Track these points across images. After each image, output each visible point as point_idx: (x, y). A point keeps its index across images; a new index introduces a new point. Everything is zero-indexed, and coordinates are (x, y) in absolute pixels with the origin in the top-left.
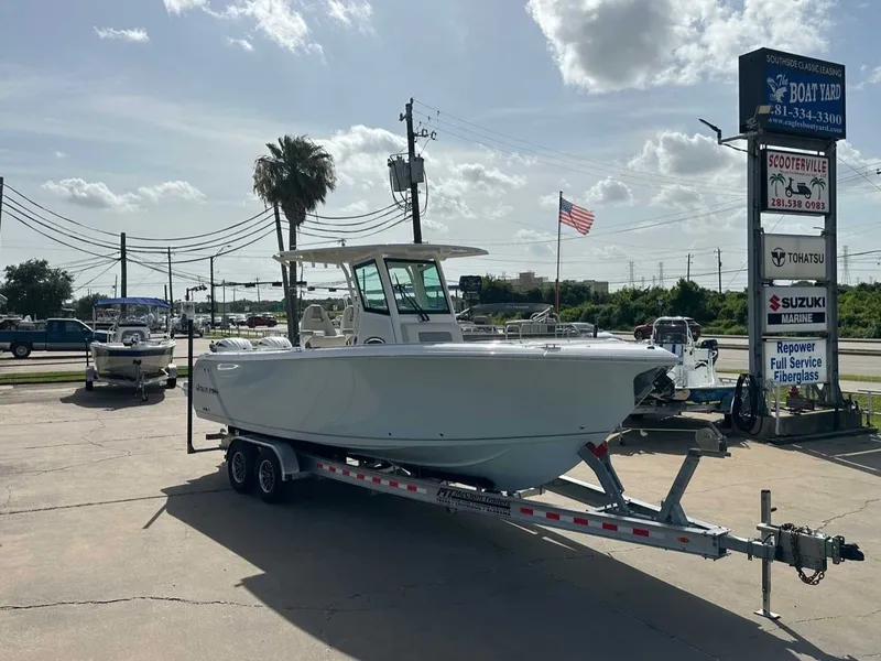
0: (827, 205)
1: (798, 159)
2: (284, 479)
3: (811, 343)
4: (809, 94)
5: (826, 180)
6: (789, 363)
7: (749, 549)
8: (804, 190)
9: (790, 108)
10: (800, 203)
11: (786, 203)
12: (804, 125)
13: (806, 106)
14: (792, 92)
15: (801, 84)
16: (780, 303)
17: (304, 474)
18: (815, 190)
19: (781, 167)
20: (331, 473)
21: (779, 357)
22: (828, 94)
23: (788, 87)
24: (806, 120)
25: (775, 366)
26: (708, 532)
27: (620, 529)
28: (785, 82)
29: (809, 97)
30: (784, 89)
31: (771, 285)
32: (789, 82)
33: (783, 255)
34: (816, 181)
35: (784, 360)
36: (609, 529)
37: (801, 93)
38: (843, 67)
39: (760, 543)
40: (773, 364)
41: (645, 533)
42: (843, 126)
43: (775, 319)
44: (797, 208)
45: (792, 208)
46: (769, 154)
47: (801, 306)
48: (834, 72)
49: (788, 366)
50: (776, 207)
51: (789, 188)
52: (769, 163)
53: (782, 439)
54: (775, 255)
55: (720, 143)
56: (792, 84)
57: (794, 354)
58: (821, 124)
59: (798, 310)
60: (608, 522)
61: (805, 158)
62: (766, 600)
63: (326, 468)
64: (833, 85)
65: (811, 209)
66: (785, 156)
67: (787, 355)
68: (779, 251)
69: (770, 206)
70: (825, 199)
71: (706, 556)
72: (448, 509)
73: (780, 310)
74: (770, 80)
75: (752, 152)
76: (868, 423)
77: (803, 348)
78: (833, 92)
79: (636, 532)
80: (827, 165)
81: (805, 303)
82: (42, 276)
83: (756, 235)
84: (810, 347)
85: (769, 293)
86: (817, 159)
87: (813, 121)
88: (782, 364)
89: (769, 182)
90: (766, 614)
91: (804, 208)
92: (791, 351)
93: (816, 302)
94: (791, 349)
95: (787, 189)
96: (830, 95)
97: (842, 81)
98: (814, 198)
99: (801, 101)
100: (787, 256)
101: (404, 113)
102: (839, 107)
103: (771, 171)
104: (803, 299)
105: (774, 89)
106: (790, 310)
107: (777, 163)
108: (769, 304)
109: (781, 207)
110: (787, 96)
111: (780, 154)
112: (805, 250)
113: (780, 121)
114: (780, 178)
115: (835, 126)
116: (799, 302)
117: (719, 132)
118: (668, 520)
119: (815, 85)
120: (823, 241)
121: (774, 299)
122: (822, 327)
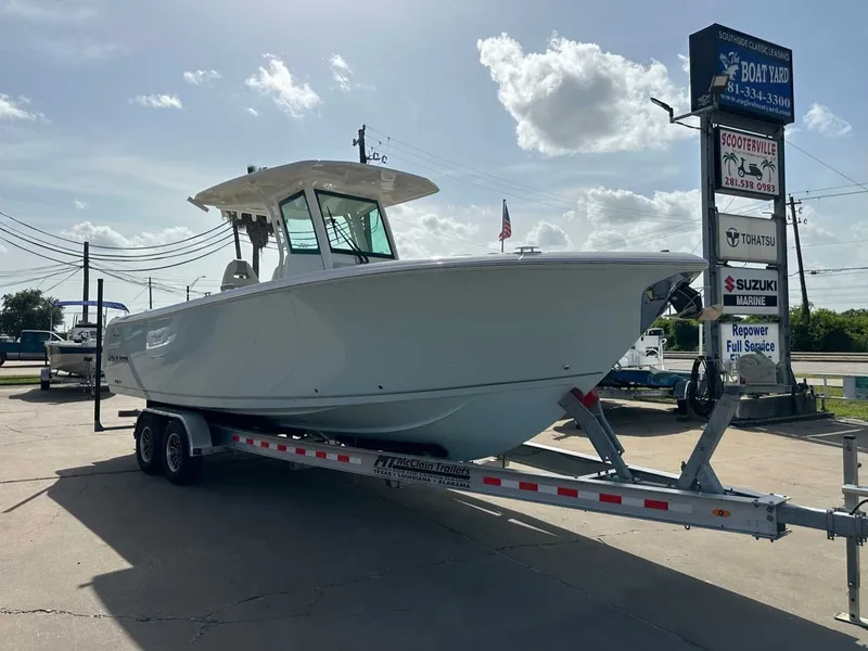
0: (777, 188)
1: (749, 140)
2: (192, 455)
3: (764, 326)
4: (759, 75)
5: (776, 163)
6: (744, 346)
7: (829, 524)
8: (755, 171)
9: (743, 86)
10: (752, 184)
11: (739, 183)
12: (754, 105)
13: (757, 86)
14: (744, 71)
15: (752, 64)
16: (735, 284)
17: (217, 449)
18: (765, 171)
19: (734, 146)
20: (248, 445)
21: (734, 339)
22: (776, 76)
23: (740, 66)
24: (757, 100)
25: (731, 349)
26: (760, 501)
27: (625, 501)
28: (737, 60)
29: (759, 78)
30: (736, 68)
31: (725, 265)
32: (740, 61)
33: (737, 235)
34: (766, 164)
35: (739, 343)
36: (609, 502)
37: (753, 73)
38: (790, 52)
39: (847, 515)
40: (729, 346)
41: (664, 506)
42: (792, 109)
43: (730, 300)
44: (749, 189)
45: (744, 188)
46: (722, 132)
47: (755, 288)
48: (782, 56)
49: (743, 350)
50: (730, 186)
51: (742, 168)
52: (722, 141)
53: (743, 422)
54: (729, 234)
55: (672, 122)
56: (744, 63)
57: (748, 337)
58: (771, 105)
59: (752, 292)
60: (606, 492)
61: (757, 139)
62: (854, 600)
63: (243, 440)
64: (781, 69)
65: (762, 191)
66: (737, 135)
67: (741, 338)
68: (733, 231)
69: (724, 185)
70: (775, 182)
71: (758, 535)
72: (388, 482)
73: (735, 292)
74: (722, 57)
75: (705, 129)
76: (823, 408)
77: (757, 332)
78: (781, 75)
79: (649, 504)
80: (776, 148)
81: (758, 286)
82: (36, 304)
83: (711, 214)
84: (764, 331)
85: (724, 274)
86: (768, 141)
87: (763, 102)
88: (737, 347)
89: (723, 160)
90: (855, 620)
91: (755, 189)
92: (746, 334)
93: (768, 285)
94: (746, 332)
95: (740, 169)
96: (779, 77)
97: (789, 65)
98: (765, 180)
99: (752, 81)
100: (741, 237)
101: (357, 138)
102: (787, 90)
103: (725, 150)
104: (756, 282)
105: (726, 66)
106: (744, 292)
107: (730, 142)
108: (724, 284)
109: (734, 187)
110: (739, 74)
111: (732, 134)
112: (758, 231)
113: (733, 99)
114: (732, 157)
115: (784, 108)
116: (753, 284)
117: (671, 110)
118: (694, 487)
119: (764, 67)
120: (774, 224)
121: (729, 280)
122: (774, 310)
